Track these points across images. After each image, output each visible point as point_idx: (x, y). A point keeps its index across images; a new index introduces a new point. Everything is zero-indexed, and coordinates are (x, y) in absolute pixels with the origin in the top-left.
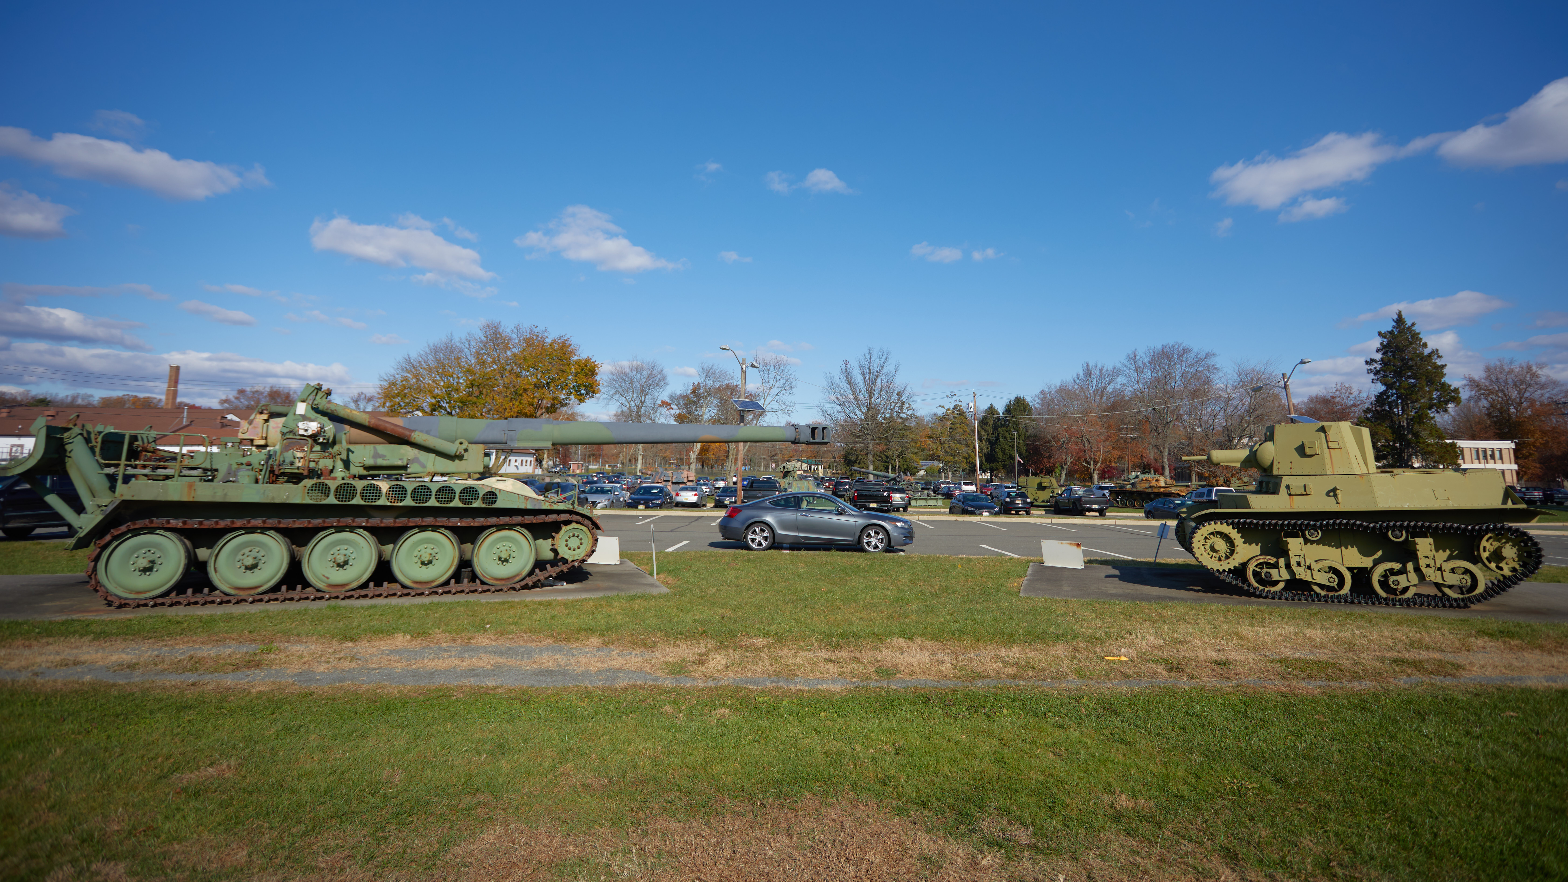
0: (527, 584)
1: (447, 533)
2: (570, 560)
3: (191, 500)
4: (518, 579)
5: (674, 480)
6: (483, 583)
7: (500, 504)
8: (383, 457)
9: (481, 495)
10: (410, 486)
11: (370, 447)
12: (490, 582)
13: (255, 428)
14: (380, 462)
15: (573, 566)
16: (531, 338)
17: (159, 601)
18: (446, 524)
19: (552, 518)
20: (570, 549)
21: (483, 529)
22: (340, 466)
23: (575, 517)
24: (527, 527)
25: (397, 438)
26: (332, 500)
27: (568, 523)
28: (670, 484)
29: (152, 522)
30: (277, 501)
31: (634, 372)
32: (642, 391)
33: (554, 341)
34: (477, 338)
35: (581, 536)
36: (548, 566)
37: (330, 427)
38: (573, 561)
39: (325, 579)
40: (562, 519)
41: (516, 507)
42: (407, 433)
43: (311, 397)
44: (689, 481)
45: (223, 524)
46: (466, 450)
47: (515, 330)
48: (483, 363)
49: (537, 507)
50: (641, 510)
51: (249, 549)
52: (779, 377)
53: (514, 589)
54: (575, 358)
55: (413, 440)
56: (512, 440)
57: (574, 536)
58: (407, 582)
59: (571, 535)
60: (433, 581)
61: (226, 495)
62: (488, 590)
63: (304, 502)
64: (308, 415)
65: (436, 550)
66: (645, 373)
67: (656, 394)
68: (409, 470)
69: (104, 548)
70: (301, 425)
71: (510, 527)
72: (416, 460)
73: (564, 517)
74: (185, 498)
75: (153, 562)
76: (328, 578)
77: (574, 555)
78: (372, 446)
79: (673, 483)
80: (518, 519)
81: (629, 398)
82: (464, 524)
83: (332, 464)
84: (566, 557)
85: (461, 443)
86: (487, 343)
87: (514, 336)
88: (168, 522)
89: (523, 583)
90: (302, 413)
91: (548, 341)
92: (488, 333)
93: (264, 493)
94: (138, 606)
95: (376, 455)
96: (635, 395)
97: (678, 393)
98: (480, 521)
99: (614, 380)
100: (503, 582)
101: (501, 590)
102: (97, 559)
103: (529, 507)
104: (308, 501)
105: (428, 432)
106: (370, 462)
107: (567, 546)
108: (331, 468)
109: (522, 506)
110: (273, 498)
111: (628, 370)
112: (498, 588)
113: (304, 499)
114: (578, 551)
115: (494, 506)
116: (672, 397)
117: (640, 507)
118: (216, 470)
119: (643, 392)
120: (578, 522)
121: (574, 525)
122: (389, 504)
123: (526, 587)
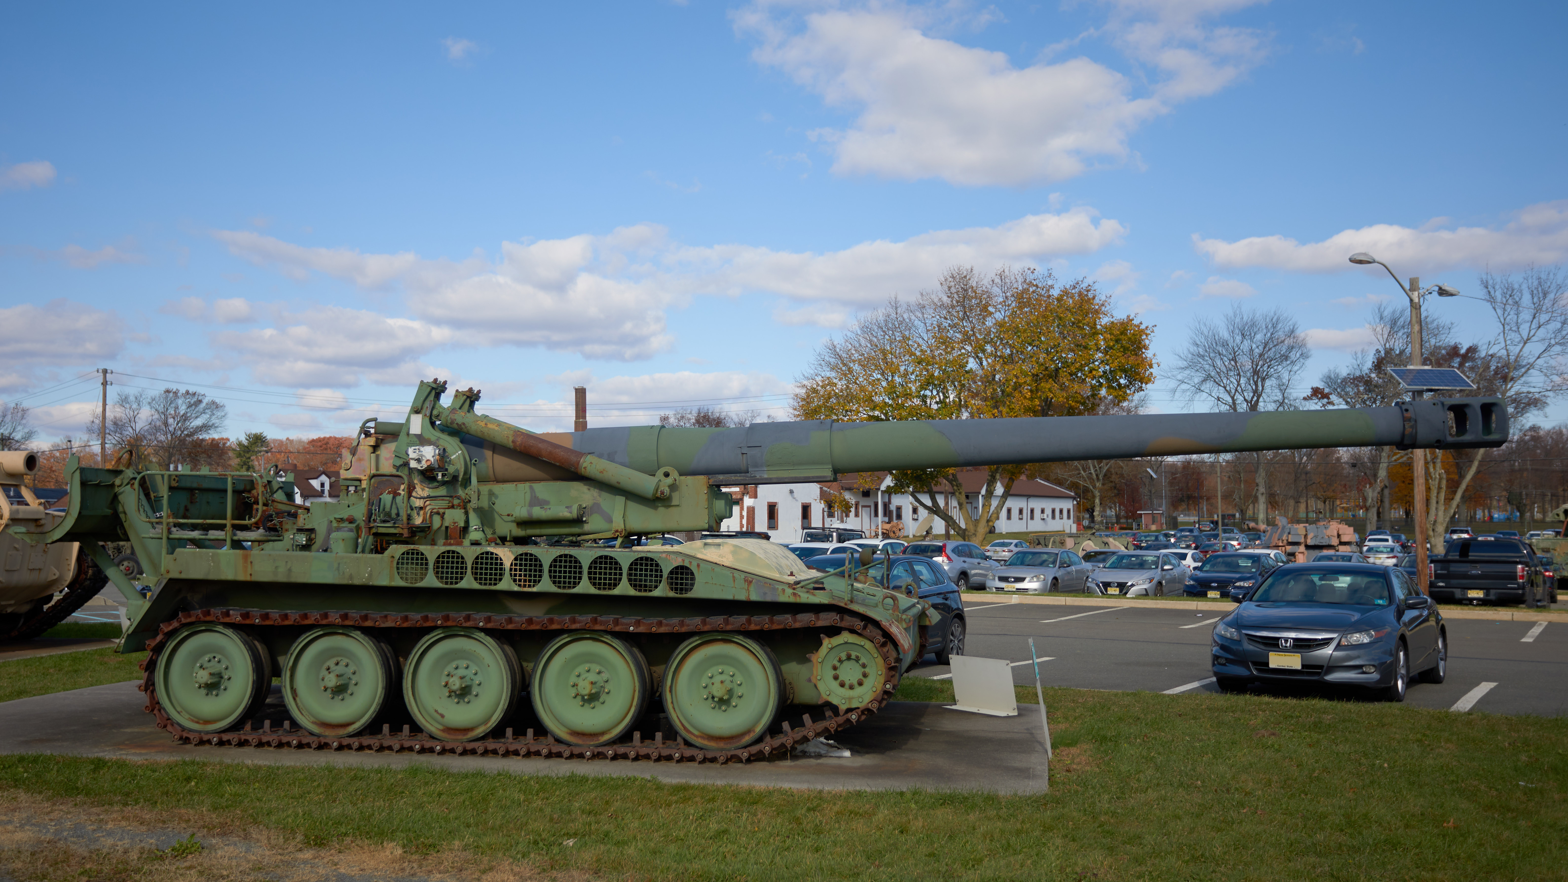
0: (761, 752)
1: (616, 643)
2: (843, 707)
3: (248, 578)
4: (747, 739)
5: (1310, 542)
6: (687, 743)
7: (701, 590)
8: (542, 503)
9: (665, 574)
10: (585, 556)
11: (524, 487)
12: (699, 742)
13: (360, 460)
14: (538, 513)
15: (848, 721)
16: (1025, 291)
17: (225, 737)
18: (611, 627)
19: (804, 620)
20: (842, 685)
21: (681, 638)
22: (474, 522)
23: (849, 621)
24: (761, 637)
25: (560, 468)
26: (431, 581)
27: (833, 631)
28: (1302, 548)
29: (208, 613)
30: (357, 582)
31: (1238, 338)
32: (1256, 372)
33: (1065, 292)
34: (936, 300)
35: (863, 660)
36: (806, 717)
37: (457, 453)
38: (850, 710)
39: (439, 717)
40: (820, 623)
41: (729, 597)
42: (573, 459)
43: (428, 404)
44: (1342, 543)
45: (294, 616)
46: (673, 487)
47: (997, 280)
48: (946, 343)
49: (769, 598)
50: (1214, 600)
51: (334, 660)
52: (1544, 317)
53: (737, 759)
54: (1105, 320)
55: (583, 472)
56: (756, 465)
57: (849, 658)
58: (562, 733)
59: (843, 656)
60: (603, 733)
61: (290, 570)
62: (692, 759)
63: (393, 584)
64: (427, 435)
65: (605, 676)
66: (1259, 337)
67: (1285, 376)
68: (587, 527)
69: (158, 649)
70: (412, 453)
71: (724, 636)
72: (596, 508)
73: (826, 620)
74: (241, 577)
75: (220, 676)
76: (443, 716)
77: (850, 699)
78: (528, 484)
79: (1308, 547)
80: (738, 621)
81: (1232, 387)
82: (642, 629)
83: (463, 517)
84: (835, 701)
85: (667, 475)
86: (953, 307)
87: (996, 290)
88: (227, 614)
89: (754, 749)
90: (418, 432)
91: (1055, 293)
92: (953, 290)
93: (338, 569)
94: (202, 742)
95: (535, 501)
96: (1243, 381)
97: (1344, 372)
98: (671, 624)
99: (1199, 355)
100: (721, 745)
101: (713, 760)
102: (151, 667)
103: (754, 597)
104: (399, 582)
105: (611, 458)
106: (522, 512)
107: (836, 678)
108: (462, 524)
109: (742, 596)
110: (351, 577)
111: (1225, 334)
112: (710, 755)
113: (392, 578)
114: (859, 691)
115: (690, 595)
116: (1329, 380)
117: (1211, 594)
118: (312, 531)
119: (1258, 376)
120: (852, 631)
121: (845, 637)
122: (516, 588)
123: (759, 757)
